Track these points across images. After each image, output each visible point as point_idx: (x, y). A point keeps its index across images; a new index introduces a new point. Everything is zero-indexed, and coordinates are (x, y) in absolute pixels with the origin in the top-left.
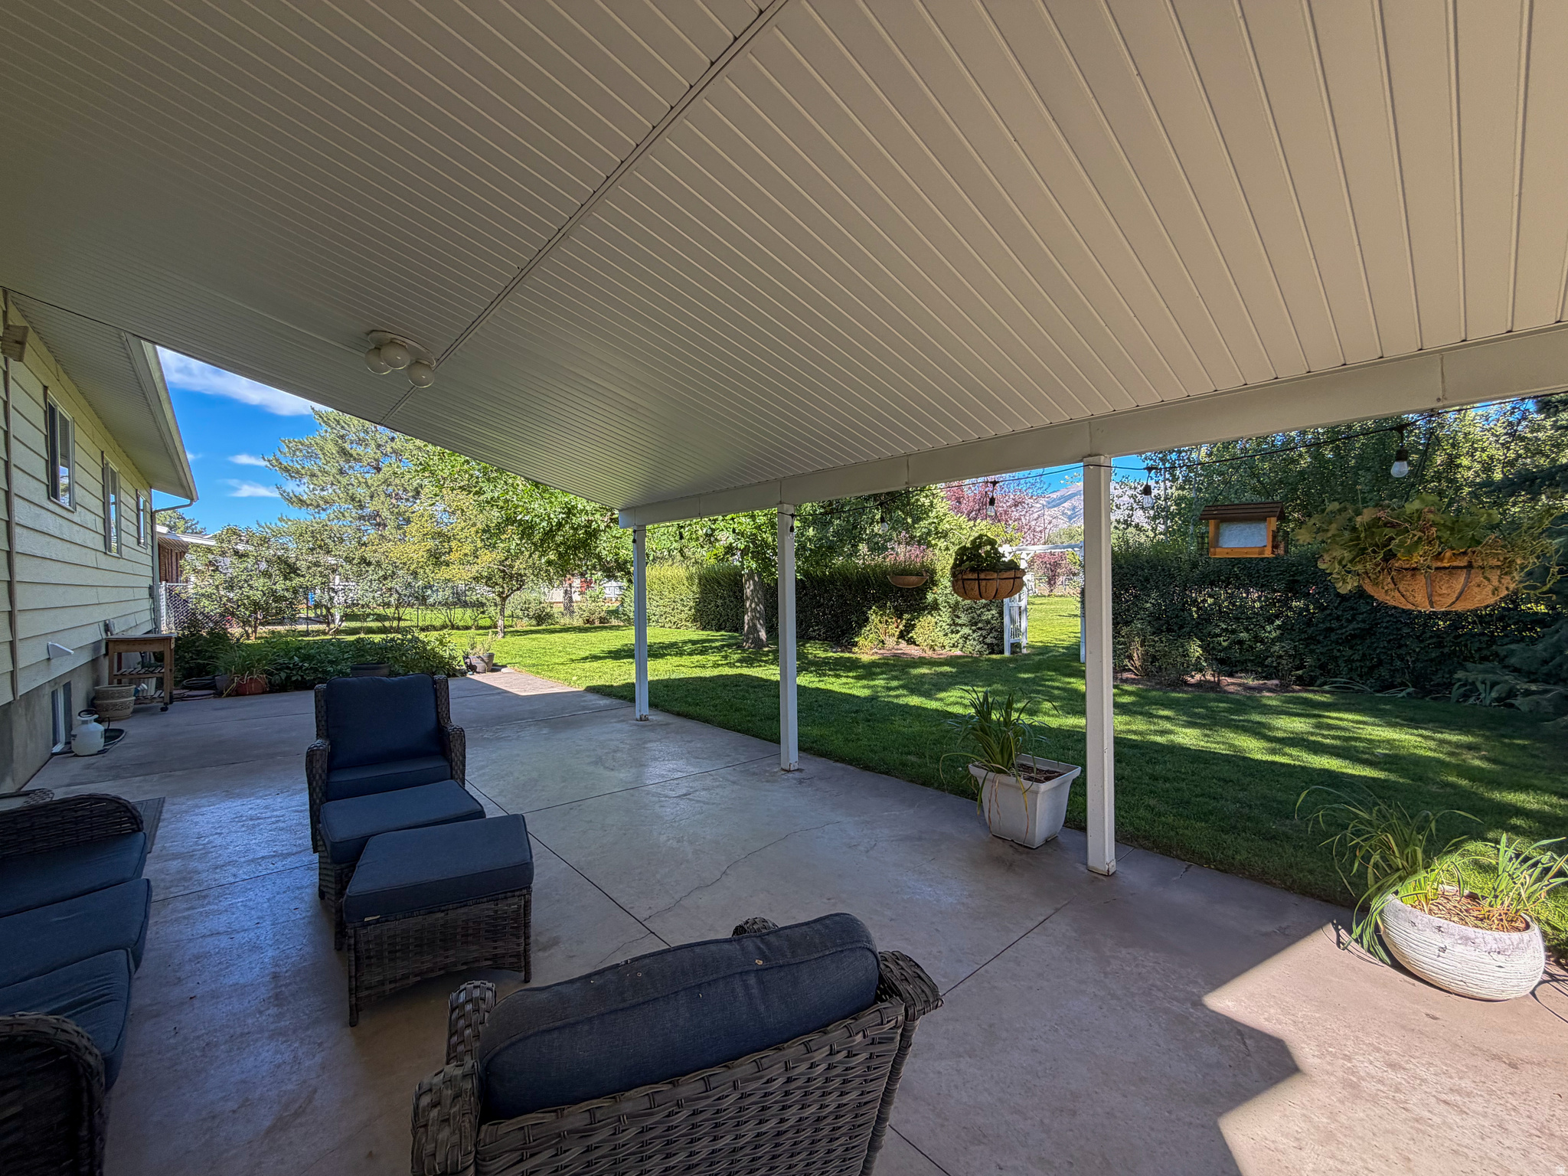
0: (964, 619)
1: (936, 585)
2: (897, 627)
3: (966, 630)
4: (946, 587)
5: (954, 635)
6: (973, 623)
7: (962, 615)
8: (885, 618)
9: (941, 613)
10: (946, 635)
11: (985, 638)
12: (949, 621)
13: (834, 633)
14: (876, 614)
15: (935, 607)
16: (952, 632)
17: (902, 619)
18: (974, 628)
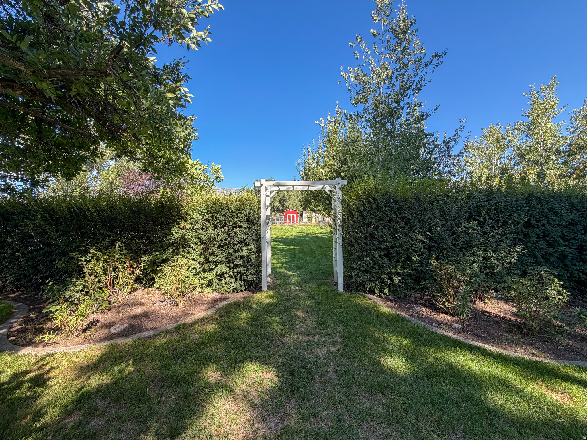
0: (220, 256)
1: (186, 220)
2: (133, 273)
3: (223, 269)
4: (196, 222)
5: (206, 275)
6: (229, 260)
7: (217, 251)
8: (112, 264)
9: (191, 251)
10: (196, 274)
11: (242, 274)
12: (202, 259)
13: (30, 281)
14: (97, 260)
15: (184, 243)
16: (204, 271)
17: (138, 262)
18: (231, 265)
